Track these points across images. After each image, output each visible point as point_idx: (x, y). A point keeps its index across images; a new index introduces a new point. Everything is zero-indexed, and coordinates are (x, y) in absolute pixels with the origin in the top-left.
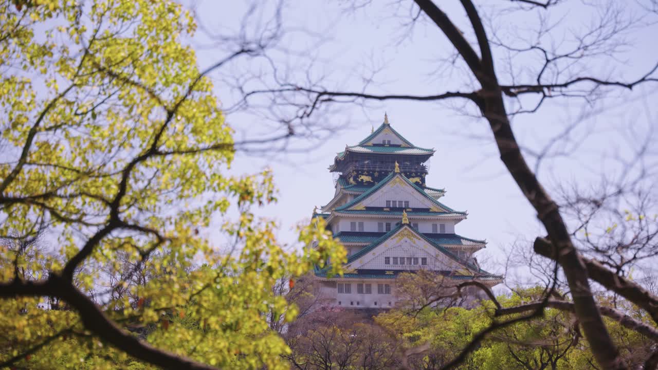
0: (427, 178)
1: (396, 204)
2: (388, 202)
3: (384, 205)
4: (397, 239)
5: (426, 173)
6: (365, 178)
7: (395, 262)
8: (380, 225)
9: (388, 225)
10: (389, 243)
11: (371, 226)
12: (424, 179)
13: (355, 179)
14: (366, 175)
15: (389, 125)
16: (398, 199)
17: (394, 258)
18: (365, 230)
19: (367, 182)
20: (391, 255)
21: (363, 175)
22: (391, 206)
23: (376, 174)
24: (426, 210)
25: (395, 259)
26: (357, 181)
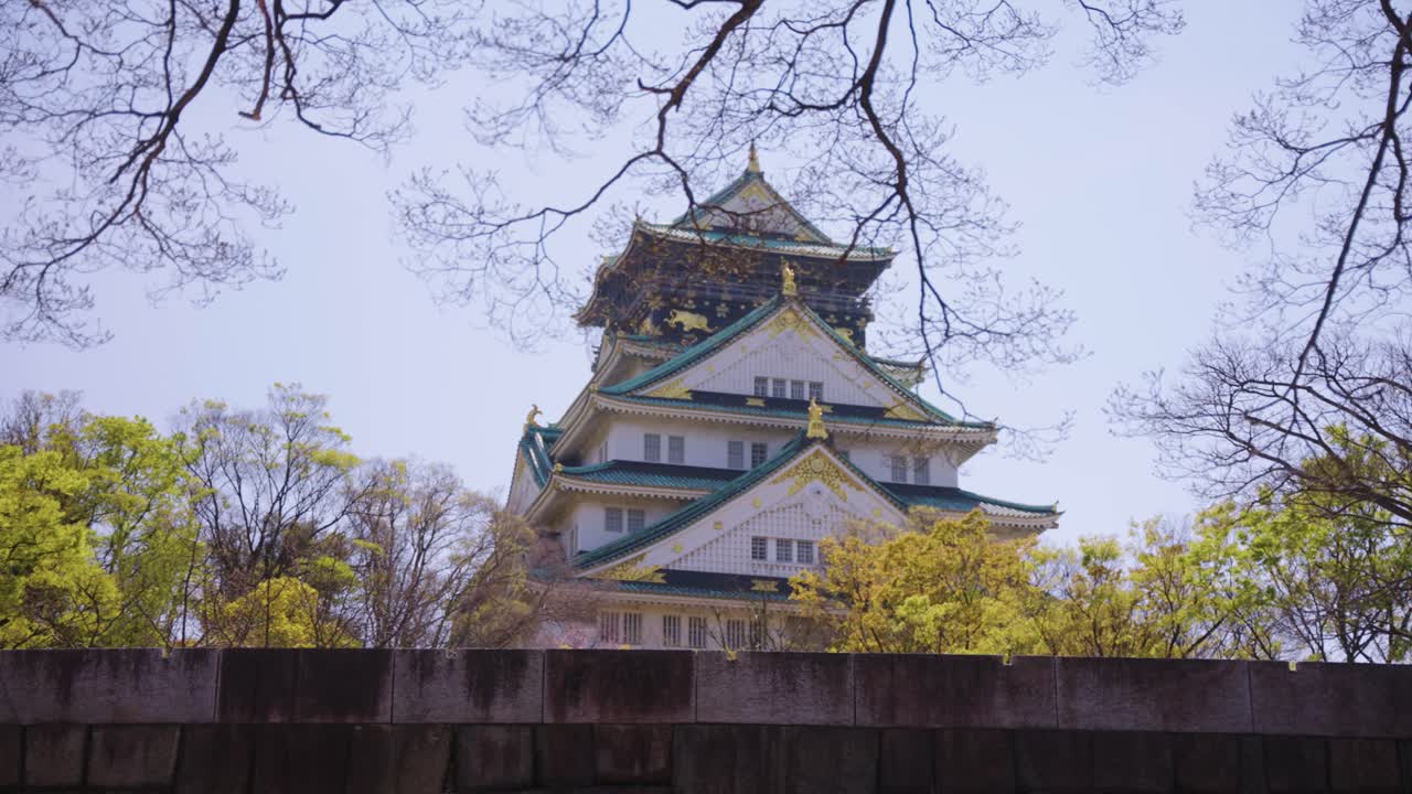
0: (871, 331)
1: (783, 390)
2: (760, 381)
3: (748, 388)
4: (789, 483)
5: (870, 318)
6: (688, 320)
7: (784, 556)
8: (735, 449)
9: (759, 451)
10: (765, 494)
11: (705, 451)
12: (863, 333)
13: (660, 318)
14: (692, 311)
15: (760, 176)
16: (789, 372)
17: (780, 542)
18: (689, 461)
19: (693, 330)
20: (771, 530)
21: (682, 309)
22: (770, 393)
23: (722, 310)
24: (876, 414)
25: (783, 544)
26: (665, 327)
